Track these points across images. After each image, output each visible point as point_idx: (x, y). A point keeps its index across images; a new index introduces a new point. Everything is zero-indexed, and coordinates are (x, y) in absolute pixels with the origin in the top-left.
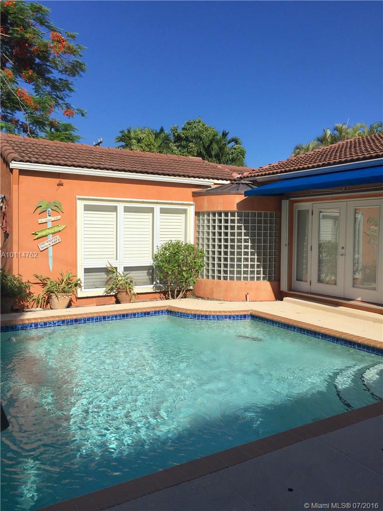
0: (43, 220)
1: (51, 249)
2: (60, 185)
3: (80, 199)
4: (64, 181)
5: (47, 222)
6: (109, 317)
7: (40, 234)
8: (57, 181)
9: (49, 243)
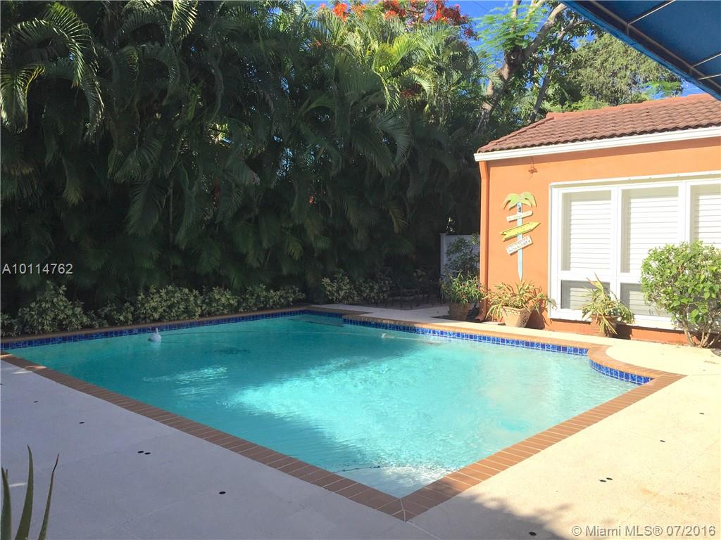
0: (512, 218)
1: (520, 253)
2: (533, 171)
3: (556, 186)
4: (536, 166)
5: (516, 220)
6: (508, 341)
7: (509, 235)
8: (529, 166)
9: (518, 245)
